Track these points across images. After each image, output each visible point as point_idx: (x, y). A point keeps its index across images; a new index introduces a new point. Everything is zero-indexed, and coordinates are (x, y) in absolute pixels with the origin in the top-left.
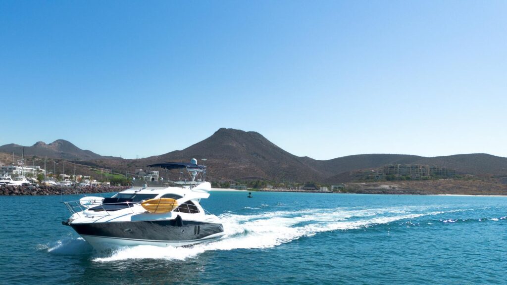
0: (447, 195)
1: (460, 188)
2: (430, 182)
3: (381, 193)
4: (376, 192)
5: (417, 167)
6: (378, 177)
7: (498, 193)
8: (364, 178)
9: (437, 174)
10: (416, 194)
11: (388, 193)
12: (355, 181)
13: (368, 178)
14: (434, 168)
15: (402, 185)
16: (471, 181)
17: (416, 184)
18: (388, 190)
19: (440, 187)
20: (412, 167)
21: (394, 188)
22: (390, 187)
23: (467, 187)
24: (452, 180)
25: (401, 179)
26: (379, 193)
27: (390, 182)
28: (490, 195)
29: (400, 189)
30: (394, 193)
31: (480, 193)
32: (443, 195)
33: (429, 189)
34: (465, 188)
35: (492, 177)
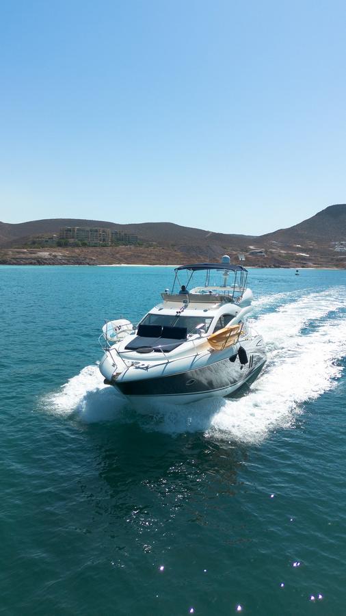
0: (123, 265)
1: (139, 256)
2: (108, 250)
3: (34, 264)
4: (27, 262)
5: (96, 231)
6: (47, 241)
7: (175, 262)
8: (29, 243)
9: (119, 240)
10: (84, 264)
11: (45, 264)
12: (17, 246)
13: (34, 243)
14: (116, 233)
15: (74, 252)
16: (151, 249)
17: (92, 252)
18: (46, 259)
19: (117, 255)
20: (91, 231)
21: (55, 256)
22: (50, 255)
23: (146, 255)
24: (132, 247)
25: (77, 245)
26: (31, 264)
27: (60, 248)
28: (167, 264)
29: (63, 258)
30: (53, 264)
31: (158, 262)
32: (118, 265)
33: (106, 257)
34: (143, 257)
35: (172, 245)
